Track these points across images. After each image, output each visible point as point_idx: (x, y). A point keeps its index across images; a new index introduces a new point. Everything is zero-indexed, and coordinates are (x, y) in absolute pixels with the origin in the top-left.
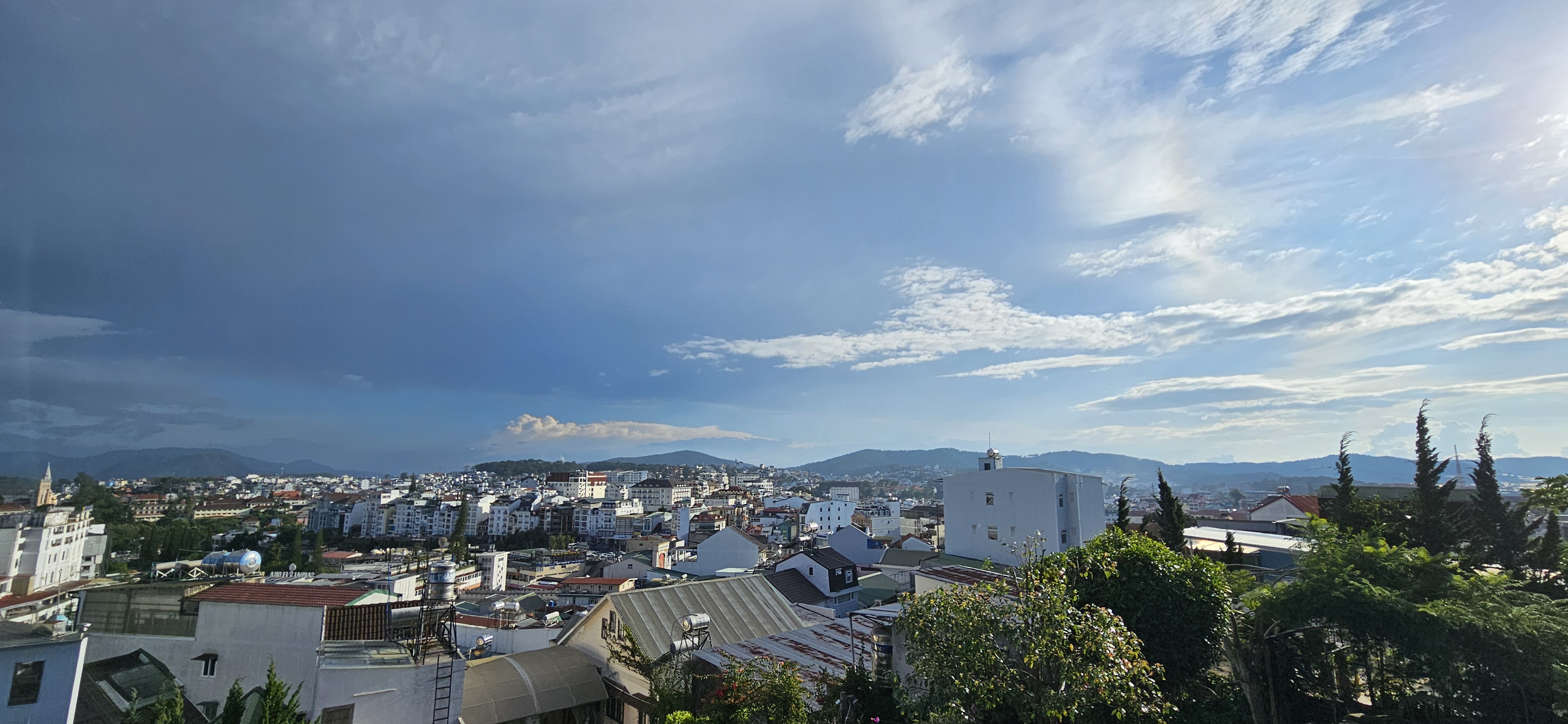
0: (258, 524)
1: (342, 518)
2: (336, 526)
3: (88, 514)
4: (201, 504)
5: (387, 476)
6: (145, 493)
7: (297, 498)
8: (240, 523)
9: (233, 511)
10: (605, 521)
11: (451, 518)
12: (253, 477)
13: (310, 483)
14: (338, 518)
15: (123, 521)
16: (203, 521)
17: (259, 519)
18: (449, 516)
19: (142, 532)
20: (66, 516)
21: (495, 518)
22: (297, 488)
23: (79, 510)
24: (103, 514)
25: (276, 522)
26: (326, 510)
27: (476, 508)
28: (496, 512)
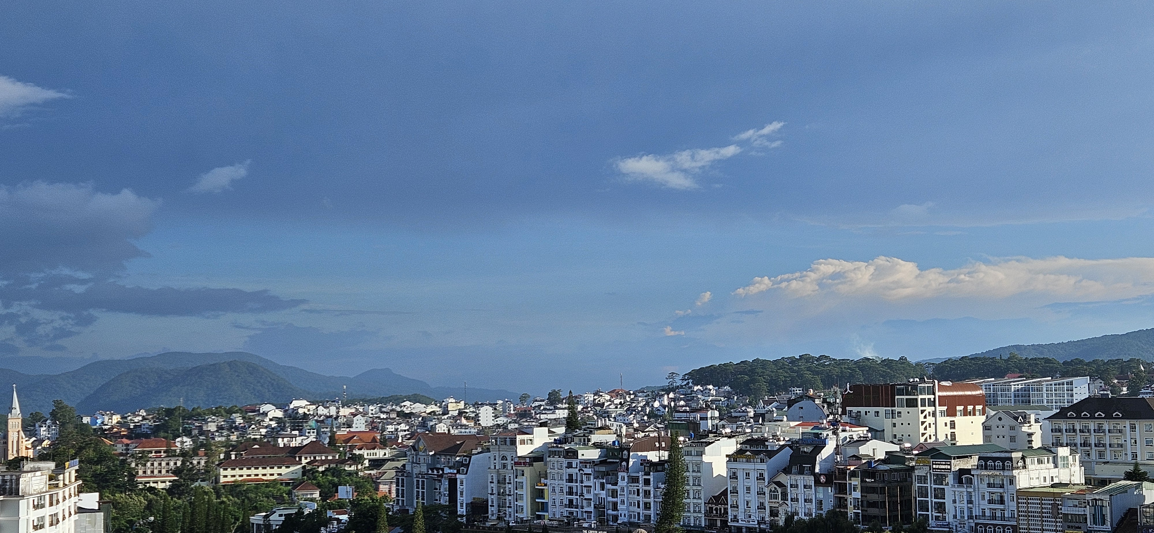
0: (317, 495)
1: (453, 483)
2: (444, 500)
3: (74, 474)
4: (228, 455)
5: (524, 398)
6: (147, 436)
7: (373, 445)
8: (290, 493)
9: (276, 470)
10: (990, 502)
11: (651, 488)
12: (301, 405)
13: (393, 415)
14: (446, 484)
15: (121, 488)
16: (234, 488)
17: (319, 486)
18: (647, 482)
19: (150, 507)
20: (46, 478)
21: (741, 490)
22: (373, 425)
23: (60, 468)
24: (95, 475)
25: (345, 493)
26: (424, 469)
27: (699, 466)
28: (740, 475)
